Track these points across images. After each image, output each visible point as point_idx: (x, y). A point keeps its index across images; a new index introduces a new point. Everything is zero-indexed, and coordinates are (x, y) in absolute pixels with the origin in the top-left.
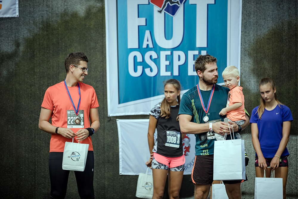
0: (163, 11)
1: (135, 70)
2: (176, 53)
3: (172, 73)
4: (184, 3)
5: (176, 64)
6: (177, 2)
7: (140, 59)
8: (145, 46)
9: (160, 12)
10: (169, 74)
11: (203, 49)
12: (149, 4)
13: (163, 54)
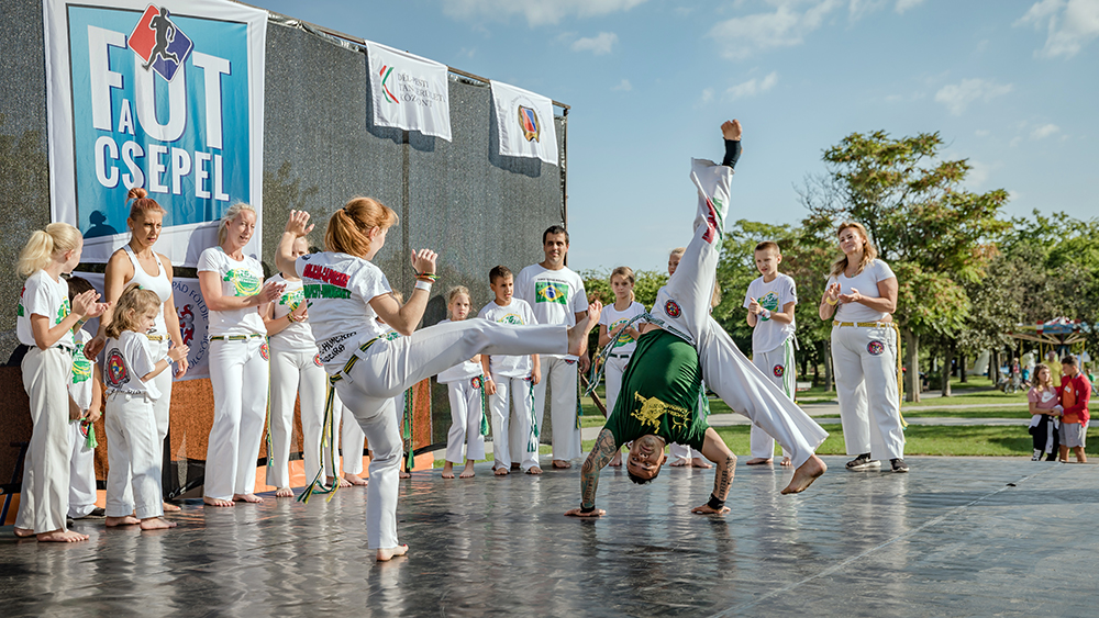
0: (151, 68)
1: (108, 175)
2: (176, 152)
3: (170, 189)
4: (185, 61)
5: (177, 173)
6: (174, 57)
7: (114, 154)
8: (121, 130)
9: (147, 68)
10: (164, 189)
11: (216, 151)
12: (126, 48)
13: (154, 151)
